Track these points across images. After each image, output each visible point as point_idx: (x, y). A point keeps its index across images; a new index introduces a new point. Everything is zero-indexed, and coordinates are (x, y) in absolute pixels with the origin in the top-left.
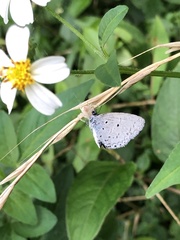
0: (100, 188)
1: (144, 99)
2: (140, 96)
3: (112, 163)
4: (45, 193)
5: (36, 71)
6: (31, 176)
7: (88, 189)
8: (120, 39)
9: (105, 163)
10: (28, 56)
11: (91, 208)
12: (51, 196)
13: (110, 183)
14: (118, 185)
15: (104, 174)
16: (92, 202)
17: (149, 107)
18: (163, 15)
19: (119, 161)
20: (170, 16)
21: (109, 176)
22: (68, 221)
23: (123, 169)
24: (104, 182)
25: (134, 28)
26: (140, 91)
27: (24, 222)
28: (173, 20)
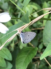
0: (26, 56)
1: (41, 27)
2: (40, 26)
3: (30, 47)
4: (9, 57)
7: (23, 56)
8: (34, 9)
9: (28, 47)
11: (23, 62)
13: (29, 54)
14: (32, 54)
15: (28, 51)
16: (24, 60)
17: (43, 30)
18: (47, 2)
19: (33, 47)
21: (29, 52)
23: (34, 49)
24: (28, 53)
25: (38, 6)
26: (40, 25)
27: (2, 66)
28: (50, 3)
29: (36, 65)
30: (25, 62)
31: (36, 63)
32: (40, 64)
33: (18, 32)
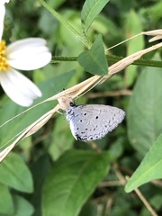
0: (76, 177)
1: (117, 89)
2: (114, 87)
4: (22, 183)
5: (11, 56)
6: (9, 165)
7: (65, 178)
9: (81, 152)
10: (3, 38)
12: (27, 185)
15: (80, 163)
16: (69, 191)
17: (122, 97)
18: (137, 10)
19: (95, 150)
20: (143, 11)
21: (85, 165)
22: (44, 211)
23: (99, 158)
24: (80, 171)
26: (114, 82)
28: (146, 15)
29: (100, 208)
30: (71, 197)
31: (100, 203)
32: (113, 206)
33: (61, 106)
